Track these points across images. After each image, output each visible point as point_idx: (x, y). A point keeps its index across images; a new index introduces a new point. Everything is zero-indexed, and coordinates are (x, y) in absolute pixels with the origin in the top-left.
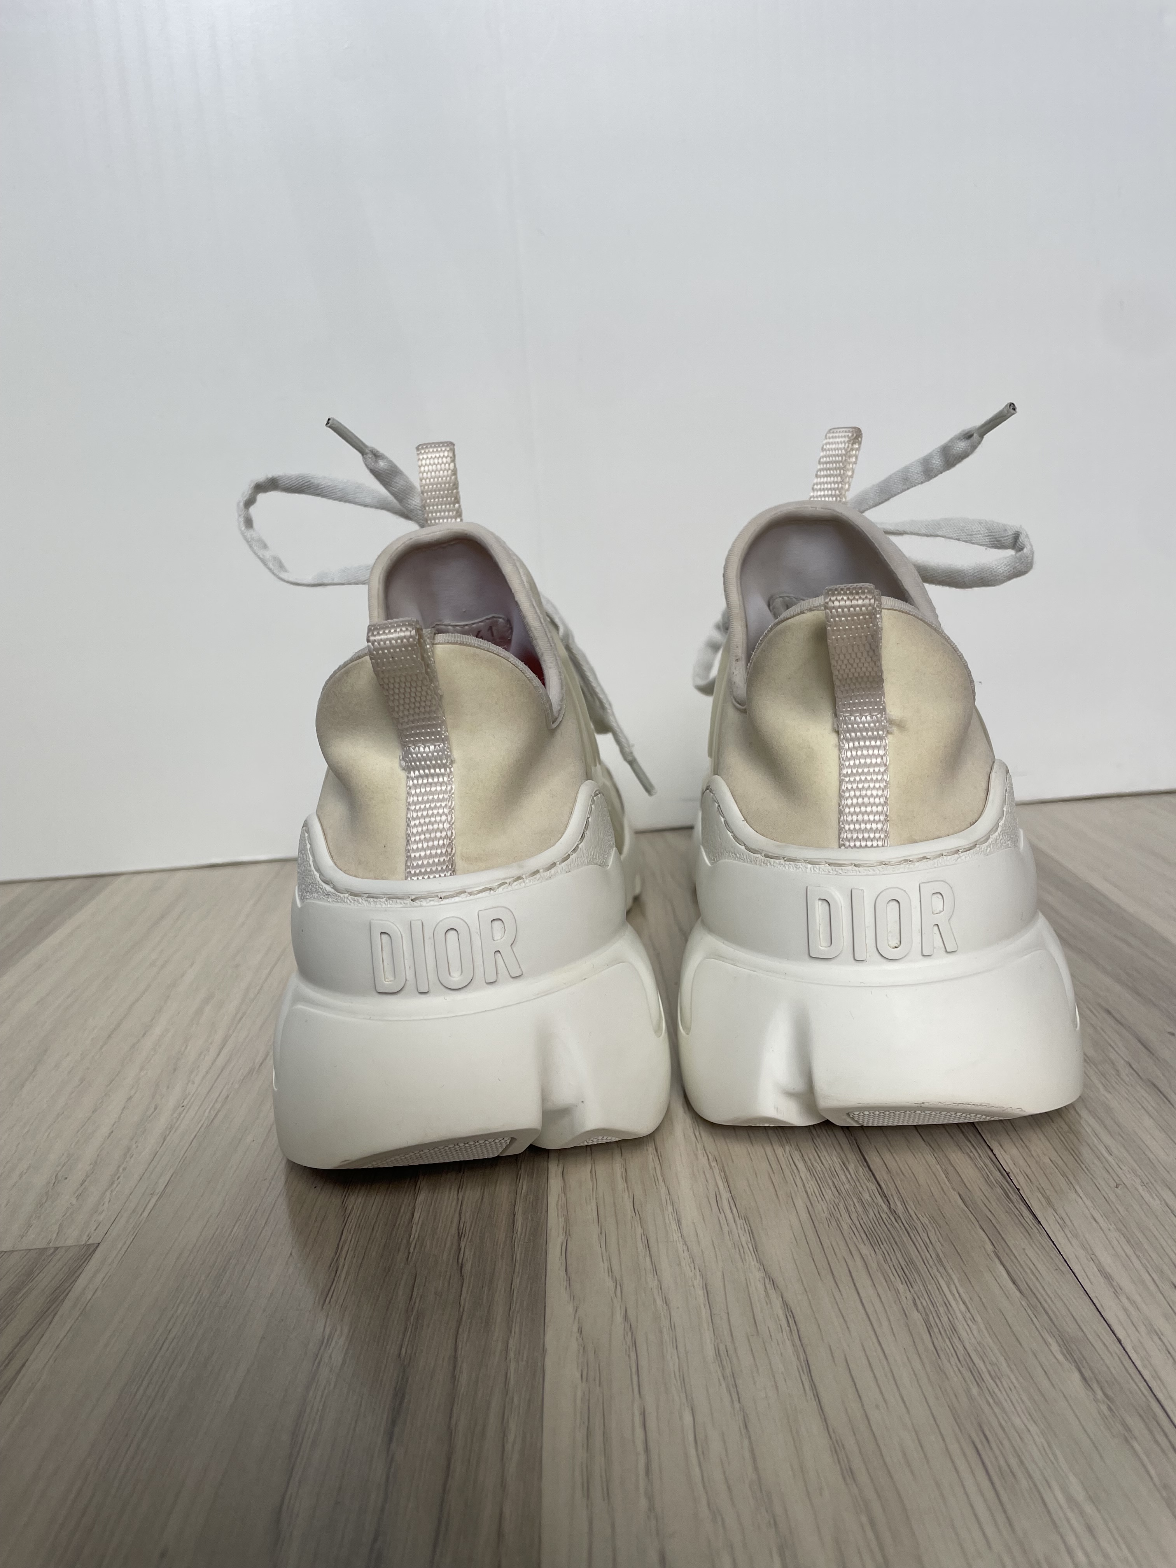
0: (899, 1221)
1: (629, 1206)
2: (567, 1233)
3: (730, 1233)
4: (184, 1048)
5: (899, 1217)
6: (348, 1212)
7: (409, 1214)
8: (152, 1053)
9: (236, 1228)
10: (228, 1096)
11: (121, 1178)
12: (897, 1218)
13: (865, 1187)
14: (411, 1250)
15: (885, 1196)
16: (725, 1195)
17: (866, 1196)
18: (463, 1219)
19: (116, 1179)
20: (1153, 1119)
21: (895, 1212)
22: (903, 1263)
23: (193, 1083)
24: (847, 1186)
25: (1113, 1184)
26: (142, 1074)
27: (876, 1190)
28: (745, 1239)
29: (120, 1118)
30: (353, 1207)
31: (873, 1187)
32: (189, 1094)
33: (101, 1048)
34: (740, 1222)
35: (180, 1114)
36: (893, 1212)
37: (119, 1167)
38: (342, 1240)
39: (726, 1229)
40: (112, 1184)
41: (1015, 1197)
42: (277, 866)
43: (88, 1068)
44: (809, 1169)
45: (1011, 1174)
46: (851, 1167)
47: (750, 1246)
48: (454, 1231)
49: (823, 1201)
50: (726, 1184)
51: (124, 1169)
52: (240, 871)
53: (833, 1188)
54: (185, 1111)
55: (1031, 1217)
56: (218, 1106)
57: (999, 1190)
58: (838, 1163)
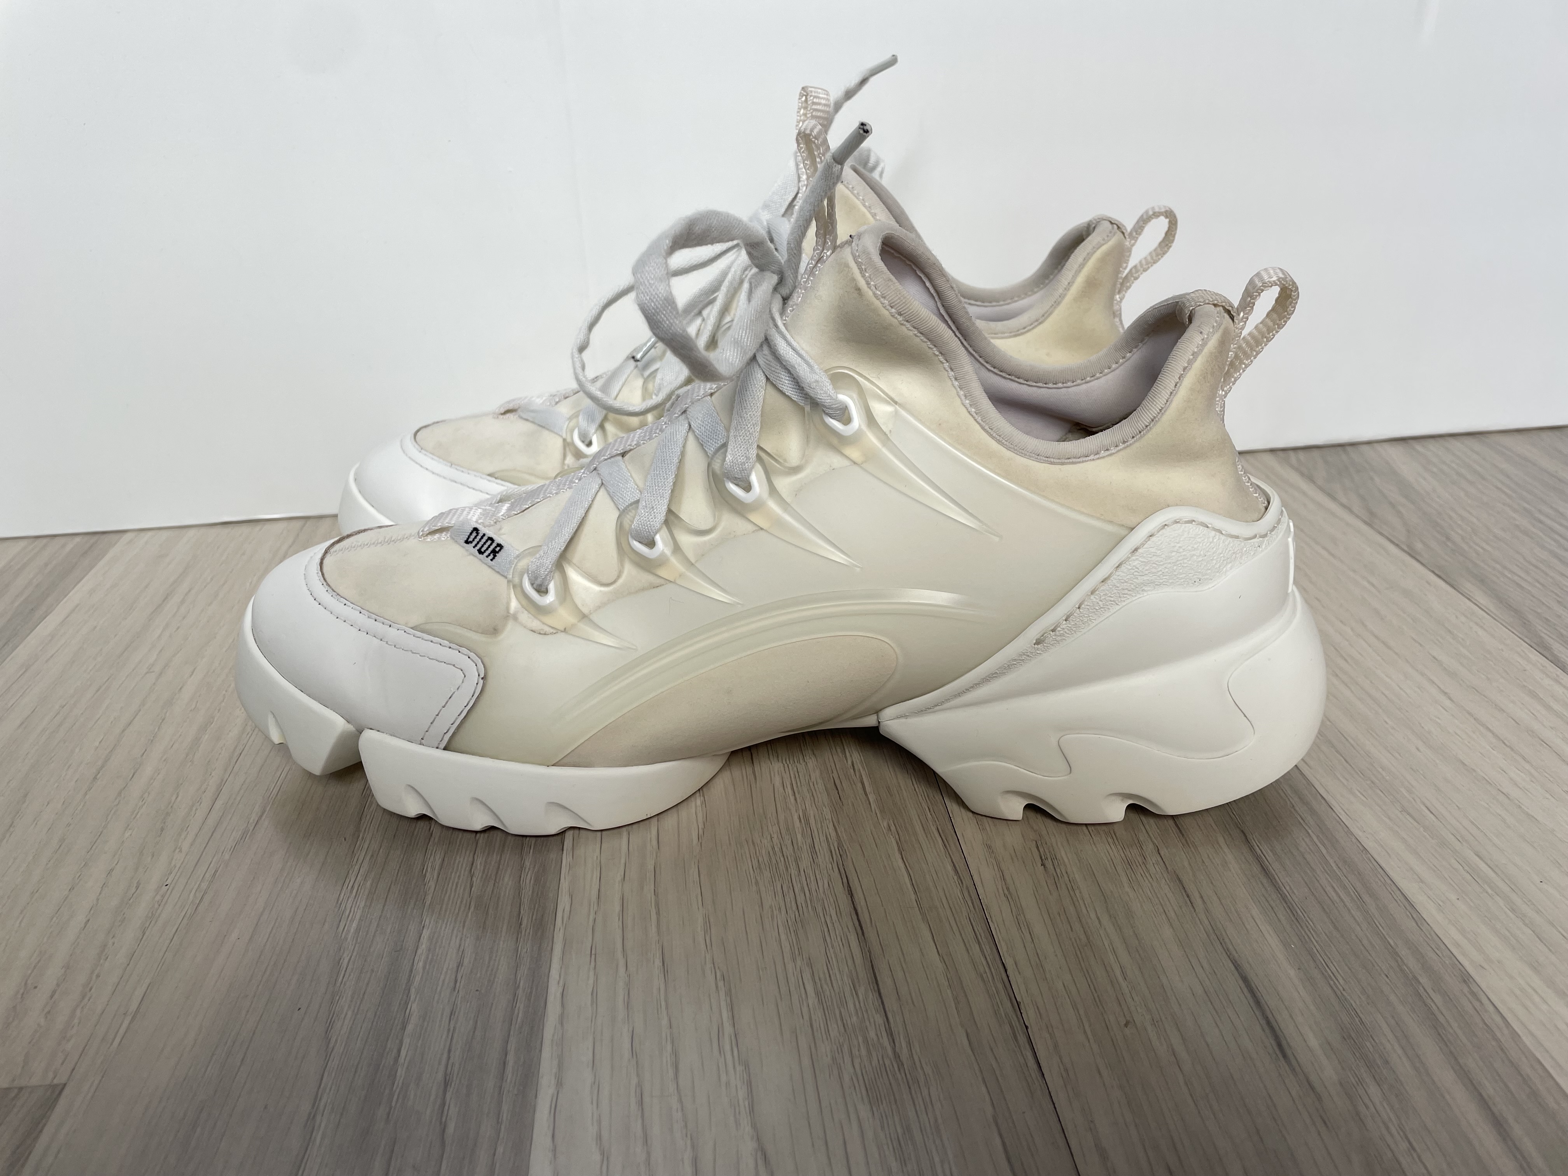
0: (902, 1071)
1: (627, 1045)
2: (559, 1084)
3: (728, 1084)
4: (174, 798)
5: (903, 1064)
6: (331, 1045)
7: (395, 1051)
8: (140, 803)
9: (209, 1068)
10: (216, 871)
11: (93, 990)
12: (901, 1065)
13: (872, 1020)
14: (393, 1104)
15: (892, 1035)
16: (728, 1029)
17: (872, 1034)
18: (451, 1061)
19: (88, 989)
20: (1173, 929)
21: (899, 1057)
22: (899, 1130)
23: (181, 851)
24: (854, 1019)
25: (1123, 1022)
26: (127, 835)
27: (883, 1025)
28: (742, 1093)
29: (98, 899)
30: (336, 1041)
31: (879, 1019)
32: (175, 866)
33: (86, 794)
34: (739, 1068)
35: (163, 896)
36: (897, 1056)
37: (92, 972)
38: (322, 1086)
39: (724, 1078)
40: (83, 997)
41: (1022, 1039)
42: (299, 524)
43: (69, 825)
44: (817, 994)
45: (1022, 1006)
46: (861, 991)
47: (747, 1103)
48: (440, 1076)
49: (827, 1039)
50: (730, 1014)
51: (98, 976)
52: (258, 528)
53: (840, 1022)
54: (169, 892)
55: (1035, 1066)
56: (204, 886)
57: (1007, 1027)
58: (848, 986)
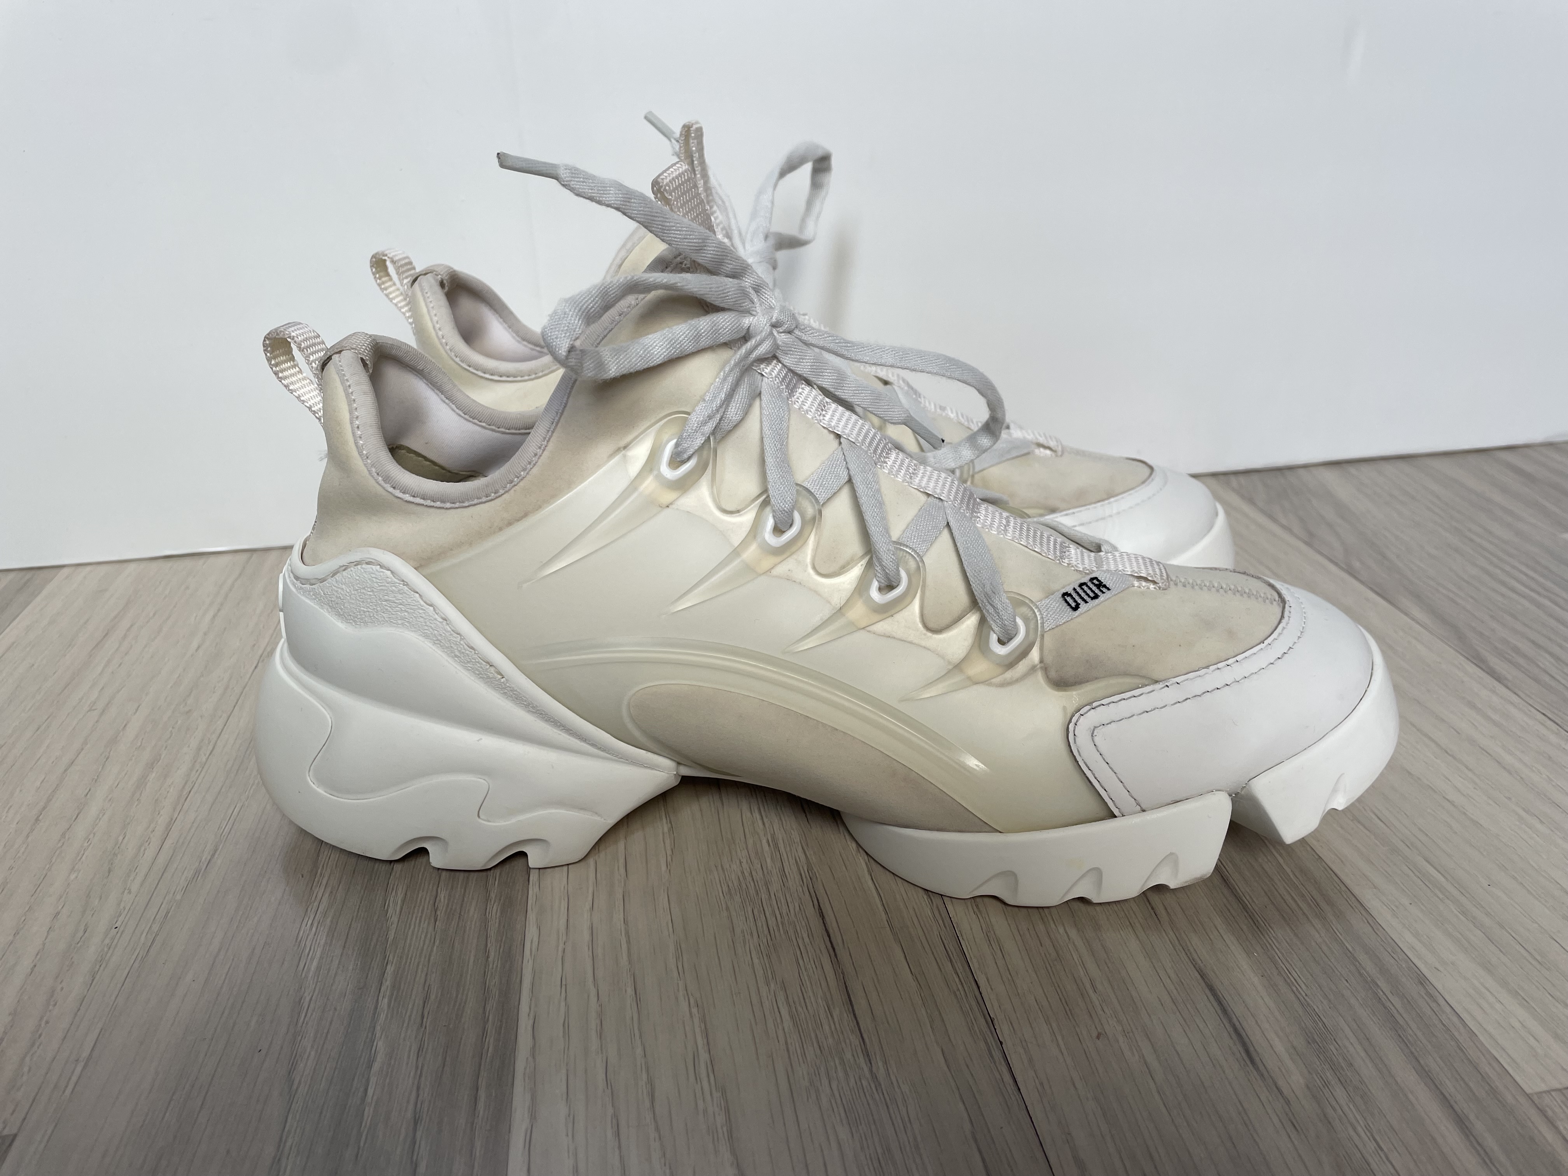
0: (880, 1091)
1: (601, 1076)
2: (533, 1116)
3: (705, 1111)
4: (121, 838)
5: (880, 1085)
6: (295, 1087)
7: (362, 1089)
8: (86, 844)
9: (167, 1114)
10: (168, 913)
11: (42, 1037)
12: (878, 1085)
13: (848, 1041)
14: (362, 1144)
15: (868, 1055)
16: (704, 1056)
17: (848, 1056)
18: (420, 1098)
19: (37, 1036)
20: (1140, 941)
21: (876, 1077)
22: (879, 1151)
23: (130, 892)
24: (830, 1040)
25: (1095, 1034)
26: (73, 877)
27: (859, 1046)
28: (720, 1120)
29: (44, 944)
30: (300, 1083)
31: (855, 1040)
32: (124, 908)
33: (28, 836)
34: (717, 1095)
35: (113, 939)
36: (874, 1077)
37: (41, 1018)
38: (286, 1129)
39: (700, 1103)
40: (33, 1045)
41: (997, 1054)
42: (245, 556)
43: (11, 868)
44: (792, 1017)
45: (995, 1022)
46: (836, 1013)
47: (725, 1129)
48: (409, 1114)
49: (804, 1062)
50: (705, 1041)
51: (47, 1022)
52: (201, 561)
53: (815, 1044)
54: (119, 934)
55: (1011, 1081)
56: (156, 928)
57: (982, 1044)
58: (823, 1008)
